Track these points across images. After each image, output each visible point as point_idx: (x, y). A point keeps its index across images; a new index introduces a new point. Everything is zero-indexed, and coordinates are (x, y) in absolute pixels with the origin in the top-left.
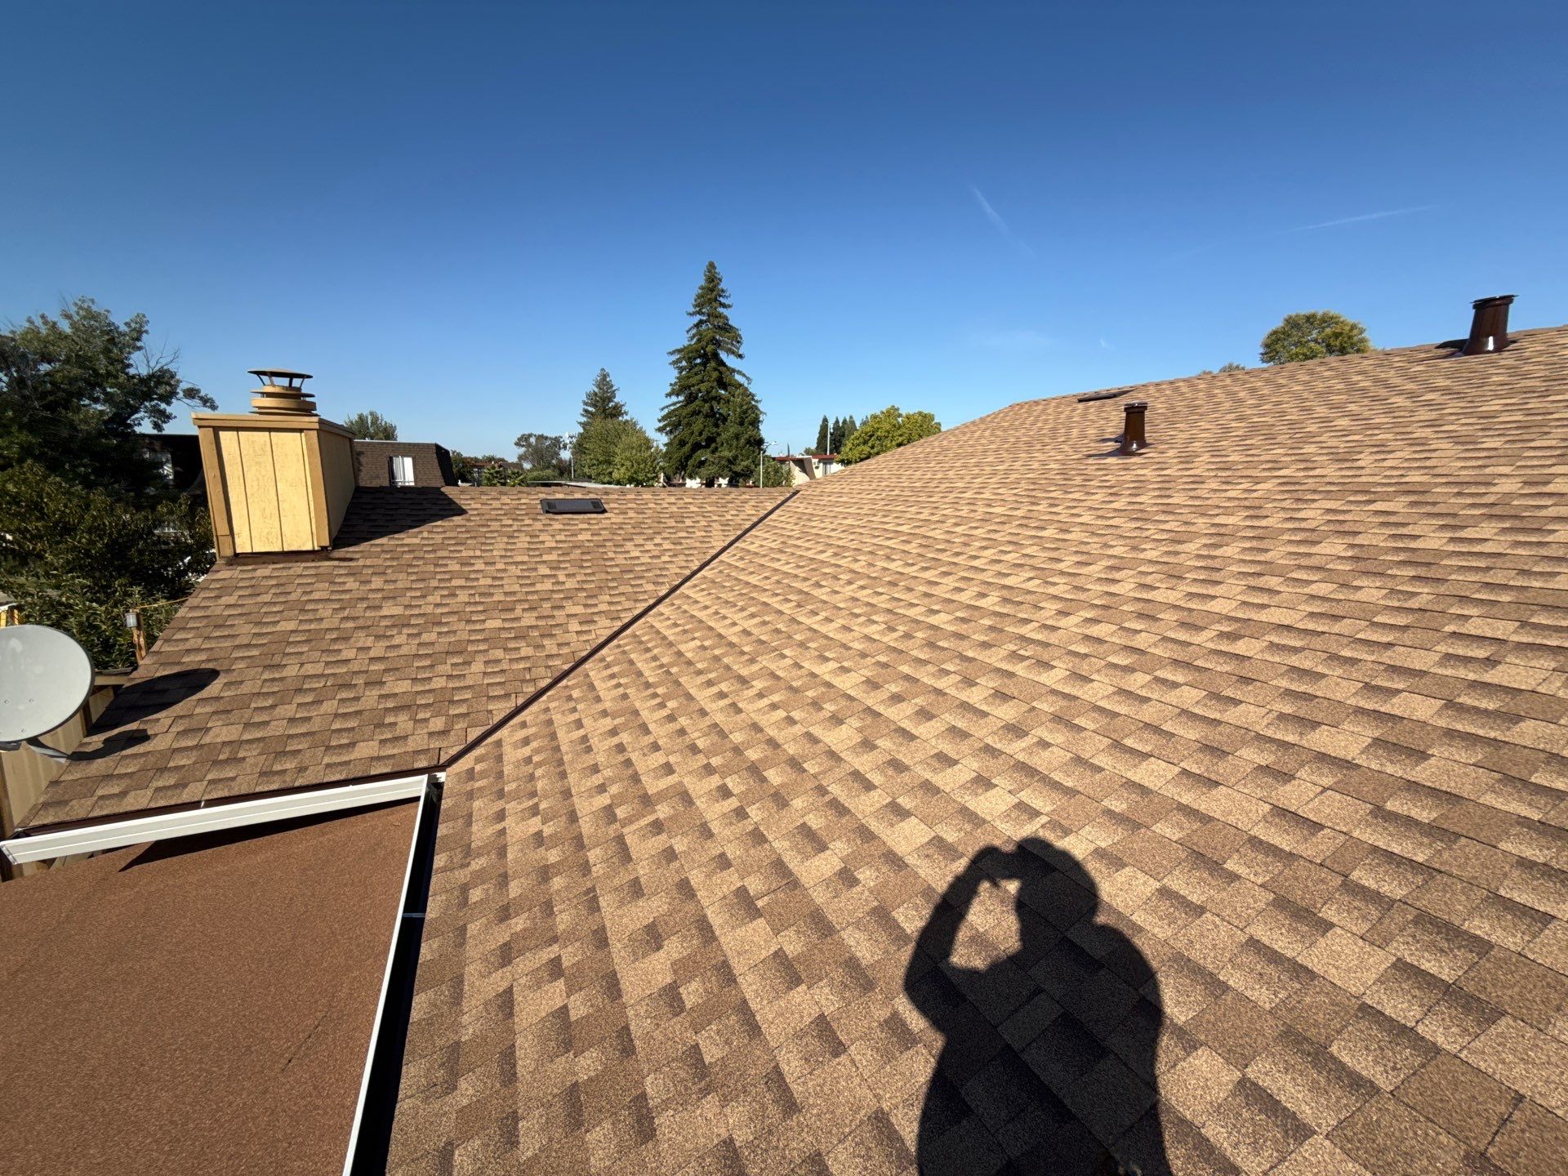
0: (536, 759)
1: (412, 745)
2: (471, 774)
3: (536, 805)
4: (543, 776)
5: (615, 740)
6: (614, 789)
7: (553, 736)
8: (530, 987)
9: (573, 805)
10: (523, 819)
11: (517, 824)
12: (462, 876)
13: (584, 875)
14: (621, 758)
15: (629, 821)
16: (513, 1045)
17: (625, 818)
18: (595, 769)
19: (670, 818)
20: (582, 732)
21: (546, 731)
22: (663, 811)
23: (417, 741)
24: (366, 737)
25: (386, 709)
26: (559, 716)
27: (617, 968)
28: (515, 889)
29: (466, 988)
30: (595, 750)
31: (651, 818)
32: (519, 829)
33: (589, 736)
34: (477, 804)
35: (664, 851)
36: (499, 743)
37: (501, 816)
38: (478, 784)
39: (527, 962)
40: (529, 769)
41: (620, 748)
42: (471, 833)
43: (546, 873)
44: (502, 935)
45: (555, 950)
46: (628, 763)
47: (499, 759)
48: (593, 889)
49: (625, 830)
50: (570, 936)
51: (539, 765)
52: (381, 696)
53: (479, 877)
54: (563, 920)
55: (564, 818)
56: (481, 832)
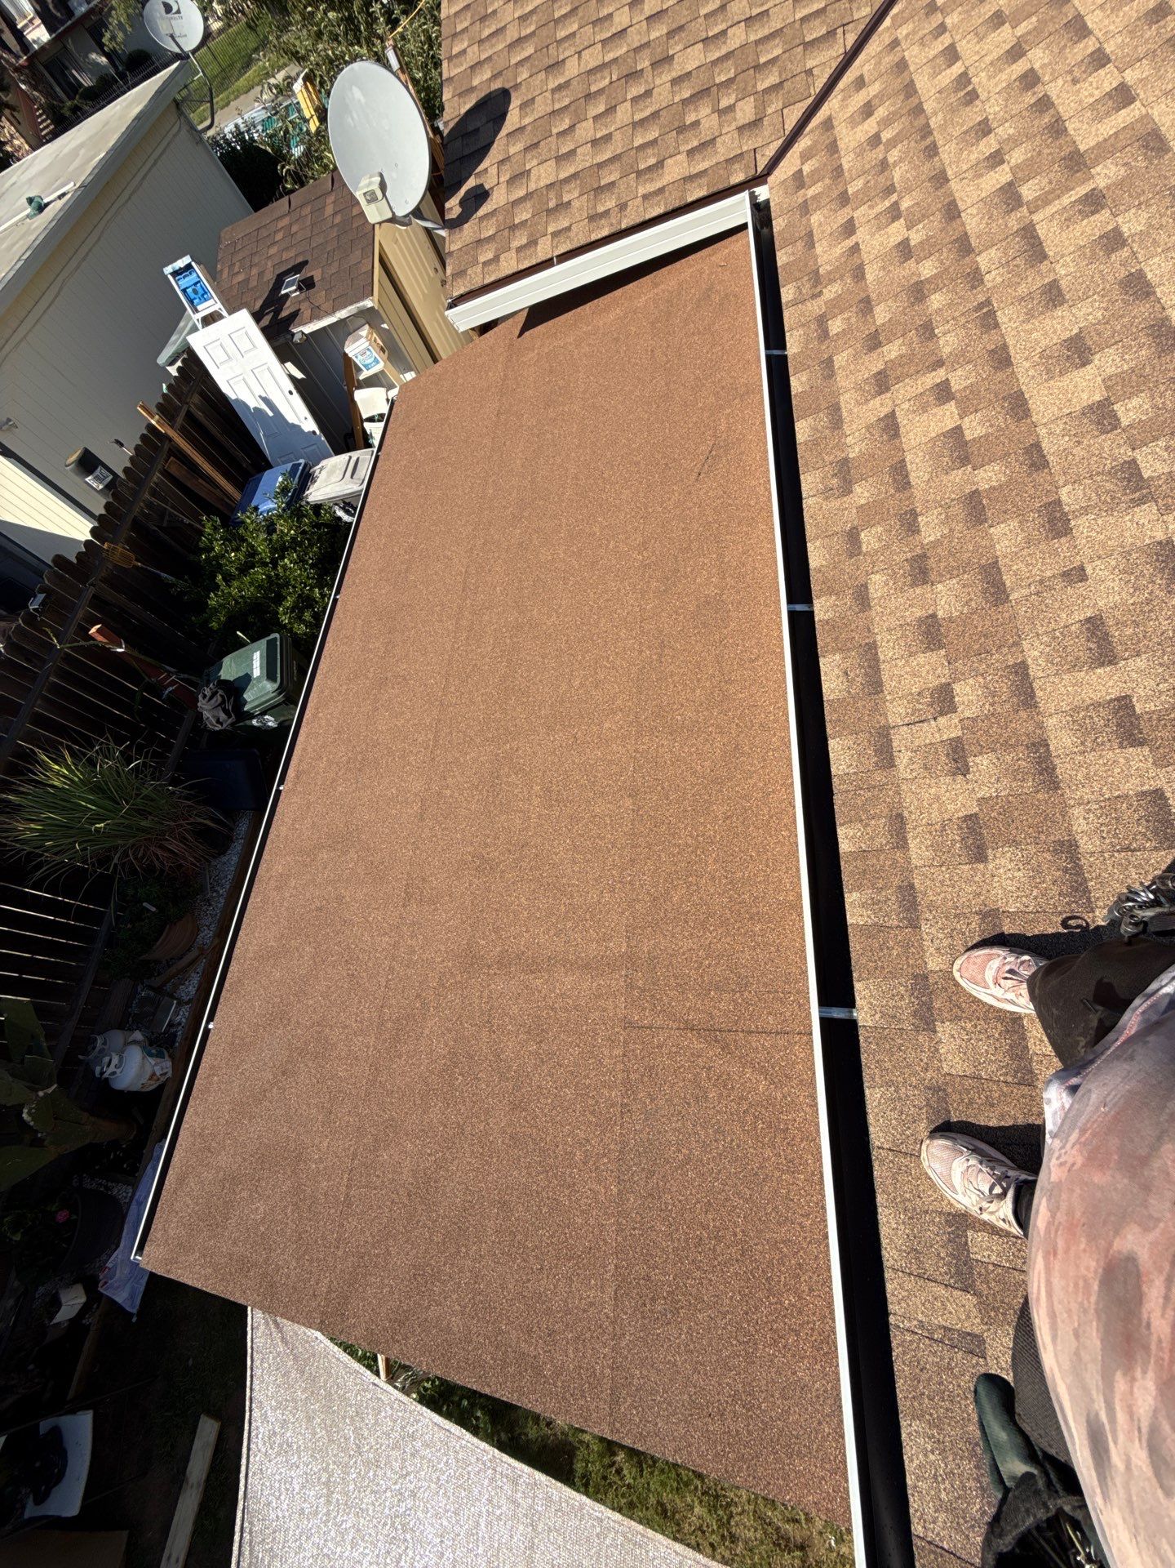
0: (886, 136)
1: (723, 150)
2: (799, 180)
3: (896, 204)
4: (901, 160)
5: (1020, 67)
6: (1017, 156)
7: (910, 89)
8: (914, 412)
9: (951, 195)
10: (879, 228)
11: (872, 235)
12: (815, 307)
13: (973, 287)
14: (1030, 99)
15: (1044, 200)
16: (904, 460)
17: (1036, 199)
18: (984, 129)
19: (1120, 184)
20: (957, 69)
21: (898, 84)
22: (1105, 175)
23: (727, 146)
24: (672, 150)
25: (684, 102)
26: (916, 49)
27: (1024, 388)
28: (882, 314)
29: (845, 414)
30: (983, 96)
31: (1082, 190)
32: (876, 242)
33: (971, 73)
34: (816, 218)
35: (1101, 237)
36: (828, 124)
37: (849, 228)
38: (811, 192)
39: (908, 388)
40: (879, 153)
41: (1030, 79)
42: (816, 257)
43: (920, 291)
44: (874, 364)
45: (940, 375)
46: (1045, 104)
47: (833, 148)
48: (988, 302)
49: (1036, 218)
50: (960, 358)
51: (892, 143)
52: (675, 82)
53: (836, 306)
54: (948, 342)
55: (938, 215)
56: (828, 254)
